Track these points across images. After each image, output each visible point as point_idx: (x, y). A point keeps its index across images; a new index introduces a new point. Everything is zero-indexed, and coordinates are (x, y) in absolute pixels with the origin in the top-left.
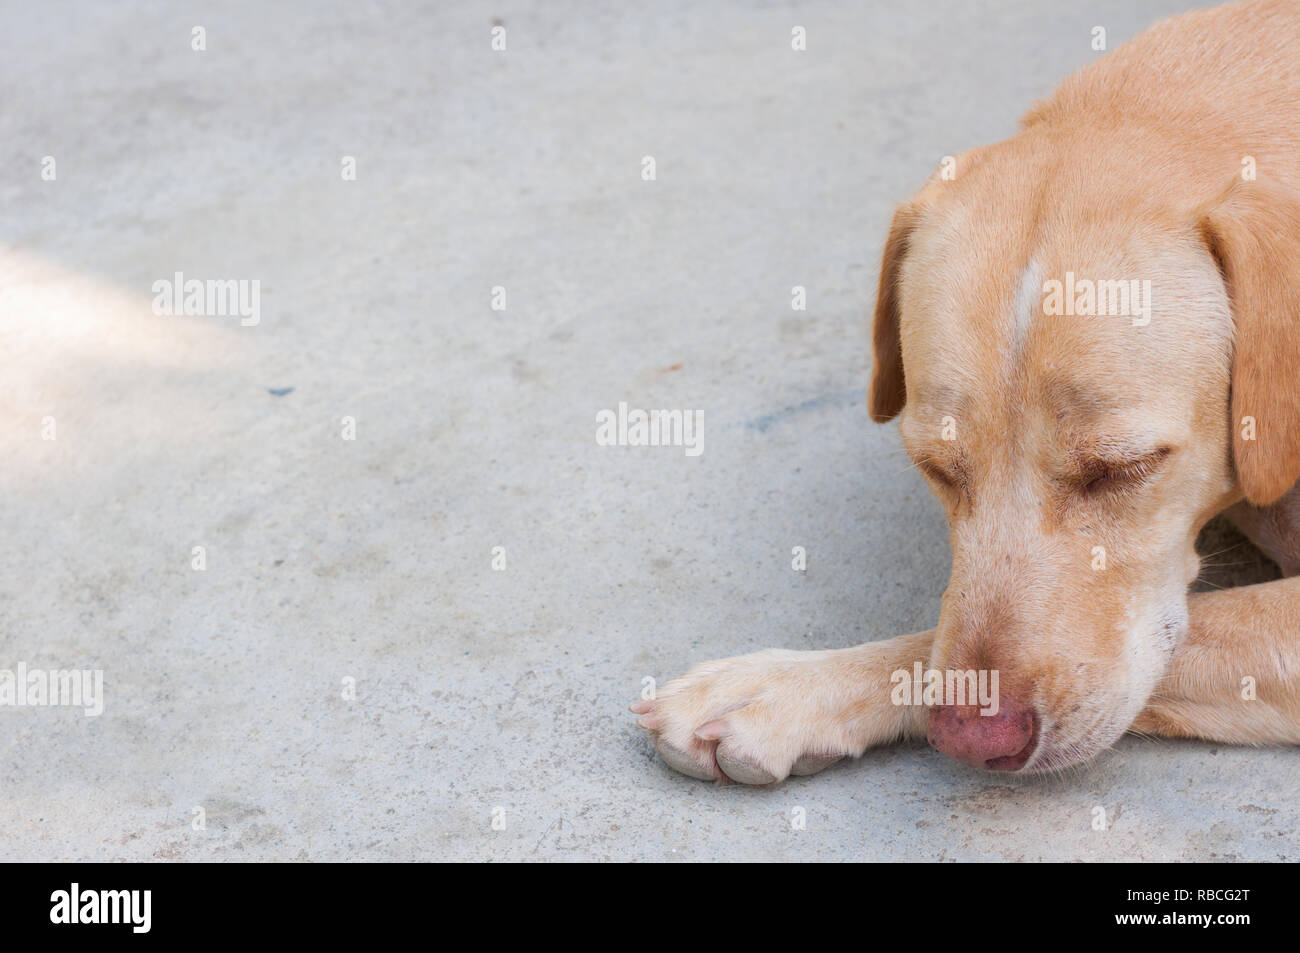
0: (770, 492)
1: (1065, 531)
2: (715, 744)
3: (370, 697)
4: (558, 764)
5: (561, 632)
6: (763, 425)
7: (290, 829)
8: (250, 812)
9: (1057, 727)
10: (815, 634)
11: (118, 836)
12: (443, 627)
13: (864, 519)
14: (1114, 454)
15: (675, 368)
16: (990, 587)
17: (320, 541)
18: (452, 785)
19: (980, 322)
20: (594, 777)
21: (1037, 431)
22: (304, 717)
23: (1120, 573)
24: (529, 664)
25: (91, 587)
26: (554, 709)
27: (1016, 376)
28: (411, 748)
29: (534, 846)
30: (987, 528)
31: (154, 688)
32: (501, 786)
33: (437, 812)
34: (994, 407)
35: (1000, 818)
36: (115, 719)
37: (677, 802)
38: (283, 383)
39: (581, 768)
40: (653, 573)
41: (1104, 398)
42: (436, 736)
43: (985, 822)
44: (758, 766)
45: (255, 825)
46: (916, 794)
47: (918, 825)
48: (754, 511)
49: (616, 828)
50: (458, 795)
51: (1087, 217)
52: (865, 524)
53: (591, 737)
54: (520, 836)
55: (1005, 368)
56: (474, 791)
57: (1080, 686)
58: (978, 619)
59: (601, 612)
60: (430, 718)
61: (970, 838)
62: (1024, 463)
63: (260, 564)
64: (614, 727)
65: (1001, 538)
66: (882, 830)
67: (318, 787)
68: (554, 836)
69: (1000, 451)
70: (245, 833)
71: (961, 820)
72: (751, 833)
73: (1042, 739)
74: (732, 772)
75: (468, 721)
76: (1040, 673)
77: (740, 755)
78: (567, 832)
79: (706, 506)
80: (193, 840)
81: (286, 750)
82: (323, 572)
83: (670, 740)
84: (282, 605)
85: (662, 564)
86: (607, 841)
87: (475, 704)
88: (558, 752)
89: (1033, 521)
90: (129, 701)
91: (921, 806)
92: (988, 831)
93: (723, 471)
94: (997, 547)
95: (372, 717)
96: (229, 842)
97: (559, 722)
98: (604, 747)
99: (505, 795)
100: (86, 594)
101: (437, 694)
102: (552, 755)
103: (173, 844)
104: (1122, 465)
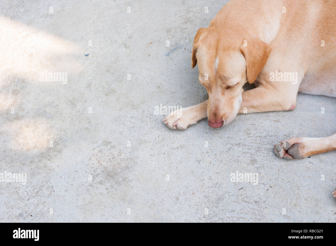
0: (172, 70)
1: (225, 95)
2: (176, 126)
3: (121, 119)
4: (152, 128)
5: (146, 103)
6: (168, 55)
7: (117, 145)
8: (110, 143)
9: (226, 121)
10: (185, 99)
11: (92, 149)
12: (128, 104)
13: (188, 74)
14: (231, 85)
15: (151, 43)
16: (215, 104)
17: (104, 88)
18: (138, 134)
19: (210, 67)
20: (158, 130)
21: (219, 82)
22: (112, 124)
23: (233, 98)
24: (143, 110)
25: (70, 102)
26: (149, 118)
27: (216, 74)
28: (130, 128)
29: (153, 144)
30: (214, 95)
31: (87, 121)
32: (145, 134)
33: (137, 140)
34: (213, 78)
35: (217, 130)
36: (84, 128)
37: (171, 133)
38: (87, 53)
39: (156, 129)
40: (158, 89)
41: (229, 78)
42: (133, 125)
43: (216, 132)
44: (183, 128)
45: (111, 145)
46: (205, 127)
47: (206, 133)
48: (170, 74)
49: (164, 139)
50: (139, 136)
51: (224, 50)
52: (188, 75)
53: (156, 123)
54: (150, 142)
55: (214, 73)
56: (141, 135)
57: (229, 115)
58: (214, 109)
59: (152, 98)
60: (131, 122)
61: (214, 135)
62: (218, 86)
63: (96, 94)
64: (159, 121)
65: (216, 97)
66: (201, 134)
67: (118, 137)
68: (155, 142)
69: (215, 84)
70: (110, 147)
71: (212, 131)
72: (183, 137)
73: (224, 124)
74: (179, 128)
75: (137, 122)
76: (223, 115)
77: (180, 127)
78: (157, 141)
79: (163, 74)
80: (103, 149)
81: (111, 131)
82: (106, 95)
83: (169, 125)
84: (102, 102)
85: (159, 87)
86: (163, 142)
87: (137, 118)
88: (152, 126)
89: (220, 94)
90: (84, 124)
91: (206, 129)
92: (216, 133)
93: (164, 66)
94: (216, 98)
95: (122, 123)
96: (108, 149)
97: (151, 120)
98: (158, 124)
99: (146, 135)
100: (70, 103)
101: (131, 117)
102: (151, 127)
103: (100, 150)
104: (232, 86)
